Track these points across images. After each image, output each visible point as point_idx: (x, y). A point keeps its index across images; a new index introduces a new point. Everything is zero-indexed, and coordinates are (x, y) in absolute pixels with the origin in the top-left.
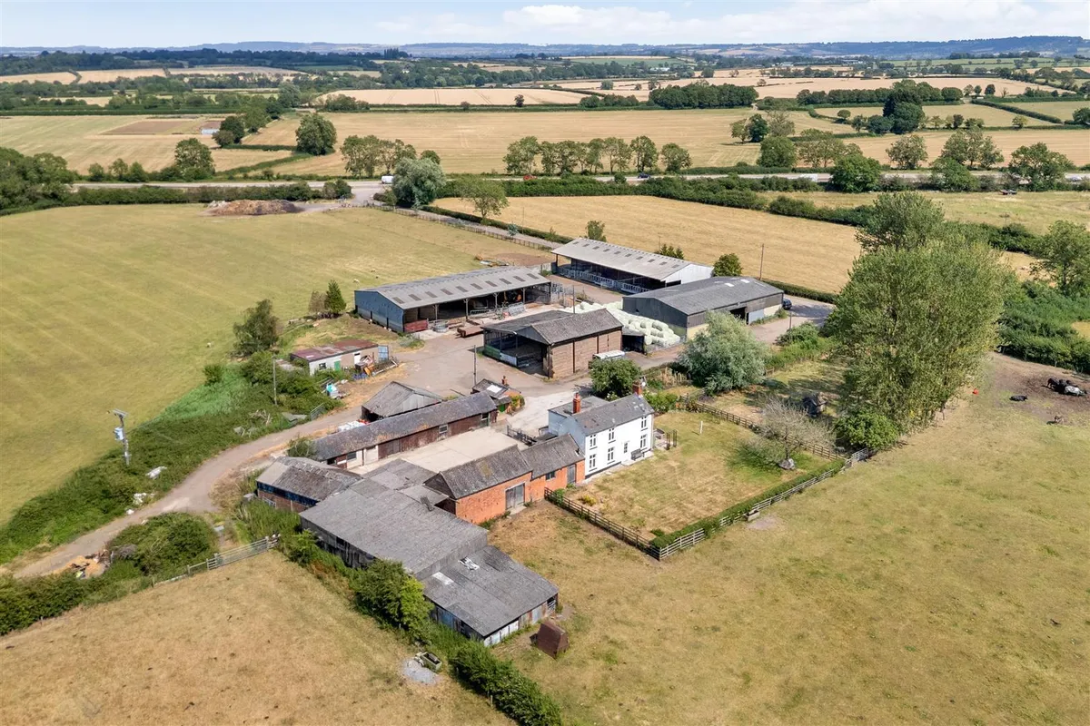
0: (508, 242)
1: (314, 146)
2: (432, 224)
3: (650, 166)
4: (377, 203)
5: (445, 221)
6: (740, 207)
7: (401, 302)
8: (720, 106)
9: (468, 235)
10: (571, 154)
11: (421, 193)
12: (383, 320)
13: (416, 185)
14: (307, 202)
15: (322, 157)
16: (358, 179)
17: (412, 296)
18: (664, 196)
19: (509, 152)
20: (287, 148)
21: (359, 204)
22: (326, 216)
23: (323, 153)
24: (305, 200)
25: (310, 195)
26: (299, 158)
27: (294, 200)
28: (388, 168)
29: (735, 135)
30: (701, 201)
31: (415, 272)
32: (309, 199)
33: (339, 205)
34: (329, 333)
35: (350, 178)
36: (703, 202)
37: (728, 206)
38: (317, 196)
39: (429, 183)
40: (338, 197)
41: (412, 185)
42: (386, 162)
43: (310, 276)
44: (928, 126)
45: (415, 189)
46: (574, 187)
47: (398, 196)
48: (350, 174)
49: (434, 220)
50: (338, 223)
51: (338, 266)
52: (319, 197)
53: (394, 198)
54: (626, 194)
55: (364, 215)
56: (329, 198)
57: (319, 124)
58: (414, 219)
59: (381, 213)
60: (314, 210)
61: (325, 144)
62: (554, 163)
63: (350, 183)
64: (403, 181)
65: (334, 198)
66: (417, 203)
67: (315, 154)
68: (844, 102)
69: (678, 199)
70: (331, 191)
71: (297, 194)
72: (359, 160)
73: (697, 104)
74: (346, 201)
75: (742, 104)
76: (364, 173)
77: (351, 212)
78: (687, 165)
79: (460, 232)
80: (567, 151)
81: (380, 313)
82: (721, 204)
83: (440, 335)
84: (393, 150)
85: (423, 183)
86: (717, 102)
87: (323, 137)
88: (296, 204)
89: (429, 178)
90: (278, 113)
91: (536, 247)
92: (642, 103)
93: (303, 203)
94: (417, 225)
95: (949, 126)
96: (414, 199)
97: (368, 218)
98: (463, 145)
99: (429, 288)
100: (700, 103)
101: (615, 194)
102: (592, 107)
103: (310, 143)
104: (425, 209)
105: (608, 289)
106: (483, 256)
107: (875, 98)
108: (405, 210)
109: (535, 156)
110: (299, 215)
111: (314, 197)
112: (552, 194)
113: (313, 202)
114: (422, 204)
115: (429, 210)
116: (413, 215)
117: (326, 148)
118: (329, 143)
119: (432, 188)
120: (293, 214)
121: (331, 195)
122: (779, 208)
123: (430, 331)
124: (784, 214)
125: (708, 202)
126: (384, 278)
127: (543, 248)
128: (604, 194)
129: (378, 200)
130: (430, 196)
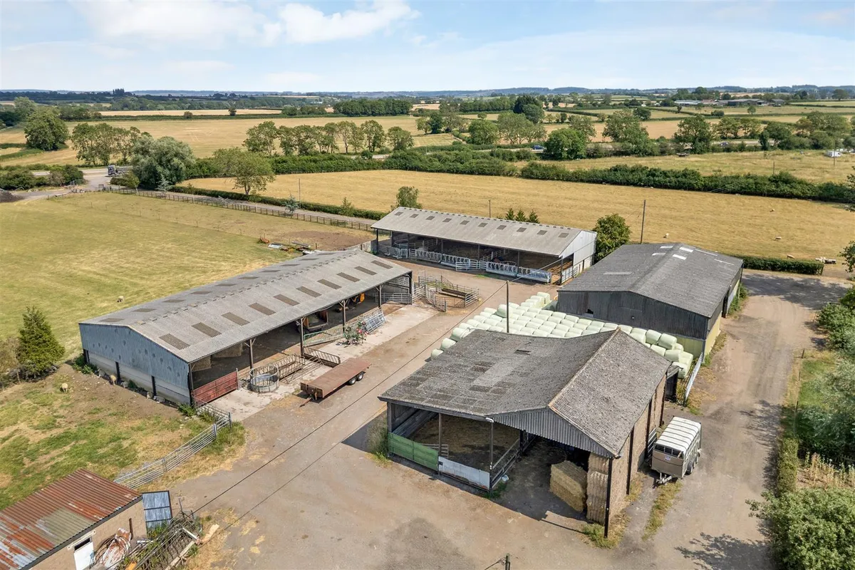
0: (287, 220)
1: (44, 141)
2: (186, 204)
3: (379, 147)
4: (115, 187)
5: (199, 200)
6: (491, 174)
7: (181, 345)
8: (387, 114)
9: (236, 214)
10: (307, 137)
11: (168, 172)
12: (144, 381)
13: (160, 164)
14: (30, 191)
15: (53, 152)
16: (92, 167)
17: (200, 327)
18: (411, 169)
19: (248, 137)
20: (17, 146)
21: (93, 189)
22: (49, 203)
23: (55, 148)
24: (26, 189)
25: (33, 182)
26: (28, 153)
27: (14, 188)
28: (125, 155)
29: (419, 128)
30: (449, 171)
31: (180, 267)
32: (32, 187)
33: (68, 191)
34: (22, 426)
35: (83, 166)
36: (453, 172)
37: (479, 174)
38: (41, 184)
39: (176, 160)
40: (67, 184)
41: (155, 163)
42: (122, 150)
43: (12, 286)
44: (545, 121)
45: (160, 169)
46: (325, 163)
47: (140, 177)
48: (83, 162)
49: (188, 201)
50: (65, 209)
51: (61, 266)
52: (45, 185)
53: (136, 180)
54: (374, 169)
55: (100, 201)
56: (58, 185)
57: (48, 121)
58: (162, 200)
59: (121, 196)
60: (35, 198)
61: (57, 140)
62: (291, 146)
63: (85, 171)
64: (145, 160)
65: (63, 185)
66: (165, 182)
67: (47, 149)
68: (471, 111)
69: (426, 170)
70: (60, 177)
71: (17, 181)
72: (92, 149)
73: (370, 113)
74: (78, 187)
75: (402, 113)
76: (99, 161)
77: (82, 197)
78: (410, 145)
79: (224, 211)
80: (303, 135)
81: (136, 366)
82: (472, 173)
83: (265, 400)
84: (128, 138)
85: (169, 161)
86: (384, 111)
87: (54, 133)
88: (14, 193)
89: (176, 155)
90: (13, 121)
91: (328, 222)
92: (329, 113)
93: (24, 191)
94: (167, 207)
95: (558, 121)
96: (160, 179)
97: (105, 203)
98: (193, 140)
99: (227, 305)
100: (373, 112)
101: (364, 169)
102: (292, 115)
103: (40, 140)
104: (173, 190)
105: (464, 271)
106: (268, 238)
107: (490, 108)
108: (150, 192)
109: (274, 140)
110: (16, 204)
111: (39, 185)
112: (304, 171)
113: (36, 189)
114: (170, 184)
115: (178, 190)
116: (160, 197)
117: (58, 144)
118: (61, 140)
119: (180, 166)
120: (10, 204)
121: (59, 182)
122: (532, 173)
123: (242, 392)
124: (538, 178)
125: (458, 172)
126: (134, 281)
127: (337, 224)
128: (354, 170)
129: (116, 184)
130: (177, 175)
